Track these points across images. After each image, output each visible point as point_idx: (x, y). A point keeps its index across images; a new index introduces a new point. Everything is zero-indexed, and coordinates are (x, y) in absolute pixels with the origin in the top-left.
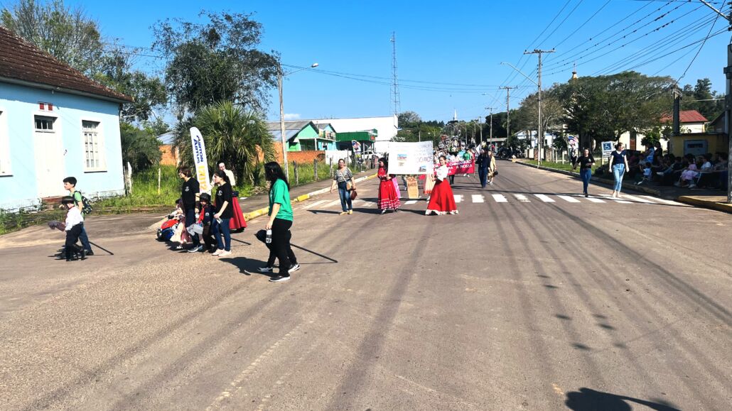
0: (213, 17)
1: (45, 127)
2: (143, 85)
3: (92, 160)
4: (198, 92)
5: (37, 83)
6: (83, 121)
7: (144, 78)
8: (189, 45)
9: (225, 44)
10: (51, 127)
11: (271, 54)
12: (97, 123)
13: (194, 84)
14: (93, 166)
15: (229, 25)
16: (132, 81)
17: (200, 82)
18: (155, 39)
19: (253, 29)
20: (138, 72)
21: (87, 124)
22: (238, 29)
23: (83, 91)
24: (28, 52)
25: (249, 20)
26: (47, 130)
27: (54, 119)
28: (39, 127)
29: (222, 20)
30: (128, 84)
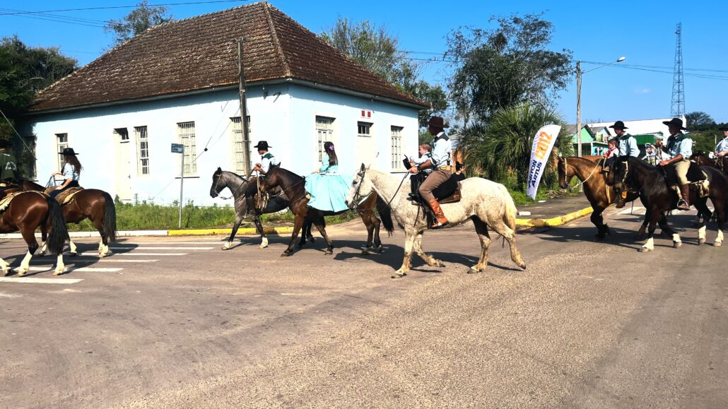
0: (502, 21)
1: (364, 133)
2: (427, 95)
3: (396, 162)
4: (485, 97)
5: (363, 92)
6: (392, 126)
7: (428, 87)
8: (479, 51)
9: (513, 46)
10: (368, 133)
11: (562, 53)
12: (401, 128)
13: (480, 89)
14: (396, 167)
15: (518, 27)
16: (417, 91)
17: (486, 87)
18: (447, 49)
19: (542, 29)
20: (422, 81)
21: (394, 128)
22: (528, 30)
23: (394, 99)
24: (351, 65)
25: (540, 20)
26: (366, 135)
27: (371, 124)
28: (360, 132)
29: (511, 23)
30: (414, 93)
